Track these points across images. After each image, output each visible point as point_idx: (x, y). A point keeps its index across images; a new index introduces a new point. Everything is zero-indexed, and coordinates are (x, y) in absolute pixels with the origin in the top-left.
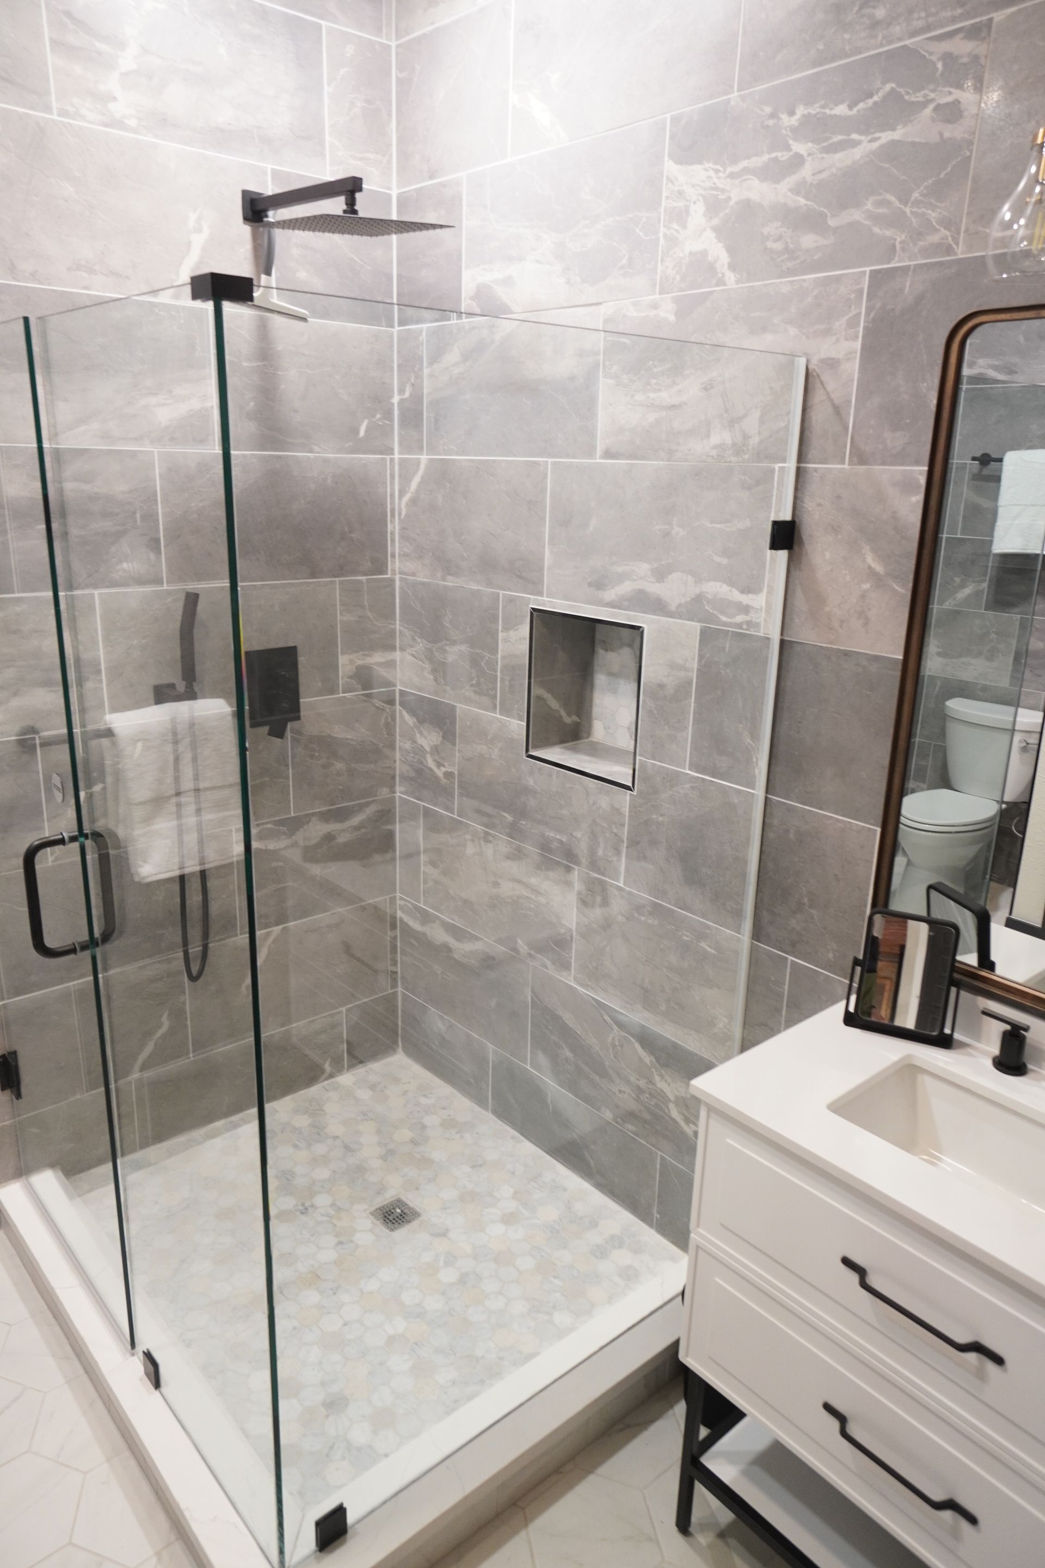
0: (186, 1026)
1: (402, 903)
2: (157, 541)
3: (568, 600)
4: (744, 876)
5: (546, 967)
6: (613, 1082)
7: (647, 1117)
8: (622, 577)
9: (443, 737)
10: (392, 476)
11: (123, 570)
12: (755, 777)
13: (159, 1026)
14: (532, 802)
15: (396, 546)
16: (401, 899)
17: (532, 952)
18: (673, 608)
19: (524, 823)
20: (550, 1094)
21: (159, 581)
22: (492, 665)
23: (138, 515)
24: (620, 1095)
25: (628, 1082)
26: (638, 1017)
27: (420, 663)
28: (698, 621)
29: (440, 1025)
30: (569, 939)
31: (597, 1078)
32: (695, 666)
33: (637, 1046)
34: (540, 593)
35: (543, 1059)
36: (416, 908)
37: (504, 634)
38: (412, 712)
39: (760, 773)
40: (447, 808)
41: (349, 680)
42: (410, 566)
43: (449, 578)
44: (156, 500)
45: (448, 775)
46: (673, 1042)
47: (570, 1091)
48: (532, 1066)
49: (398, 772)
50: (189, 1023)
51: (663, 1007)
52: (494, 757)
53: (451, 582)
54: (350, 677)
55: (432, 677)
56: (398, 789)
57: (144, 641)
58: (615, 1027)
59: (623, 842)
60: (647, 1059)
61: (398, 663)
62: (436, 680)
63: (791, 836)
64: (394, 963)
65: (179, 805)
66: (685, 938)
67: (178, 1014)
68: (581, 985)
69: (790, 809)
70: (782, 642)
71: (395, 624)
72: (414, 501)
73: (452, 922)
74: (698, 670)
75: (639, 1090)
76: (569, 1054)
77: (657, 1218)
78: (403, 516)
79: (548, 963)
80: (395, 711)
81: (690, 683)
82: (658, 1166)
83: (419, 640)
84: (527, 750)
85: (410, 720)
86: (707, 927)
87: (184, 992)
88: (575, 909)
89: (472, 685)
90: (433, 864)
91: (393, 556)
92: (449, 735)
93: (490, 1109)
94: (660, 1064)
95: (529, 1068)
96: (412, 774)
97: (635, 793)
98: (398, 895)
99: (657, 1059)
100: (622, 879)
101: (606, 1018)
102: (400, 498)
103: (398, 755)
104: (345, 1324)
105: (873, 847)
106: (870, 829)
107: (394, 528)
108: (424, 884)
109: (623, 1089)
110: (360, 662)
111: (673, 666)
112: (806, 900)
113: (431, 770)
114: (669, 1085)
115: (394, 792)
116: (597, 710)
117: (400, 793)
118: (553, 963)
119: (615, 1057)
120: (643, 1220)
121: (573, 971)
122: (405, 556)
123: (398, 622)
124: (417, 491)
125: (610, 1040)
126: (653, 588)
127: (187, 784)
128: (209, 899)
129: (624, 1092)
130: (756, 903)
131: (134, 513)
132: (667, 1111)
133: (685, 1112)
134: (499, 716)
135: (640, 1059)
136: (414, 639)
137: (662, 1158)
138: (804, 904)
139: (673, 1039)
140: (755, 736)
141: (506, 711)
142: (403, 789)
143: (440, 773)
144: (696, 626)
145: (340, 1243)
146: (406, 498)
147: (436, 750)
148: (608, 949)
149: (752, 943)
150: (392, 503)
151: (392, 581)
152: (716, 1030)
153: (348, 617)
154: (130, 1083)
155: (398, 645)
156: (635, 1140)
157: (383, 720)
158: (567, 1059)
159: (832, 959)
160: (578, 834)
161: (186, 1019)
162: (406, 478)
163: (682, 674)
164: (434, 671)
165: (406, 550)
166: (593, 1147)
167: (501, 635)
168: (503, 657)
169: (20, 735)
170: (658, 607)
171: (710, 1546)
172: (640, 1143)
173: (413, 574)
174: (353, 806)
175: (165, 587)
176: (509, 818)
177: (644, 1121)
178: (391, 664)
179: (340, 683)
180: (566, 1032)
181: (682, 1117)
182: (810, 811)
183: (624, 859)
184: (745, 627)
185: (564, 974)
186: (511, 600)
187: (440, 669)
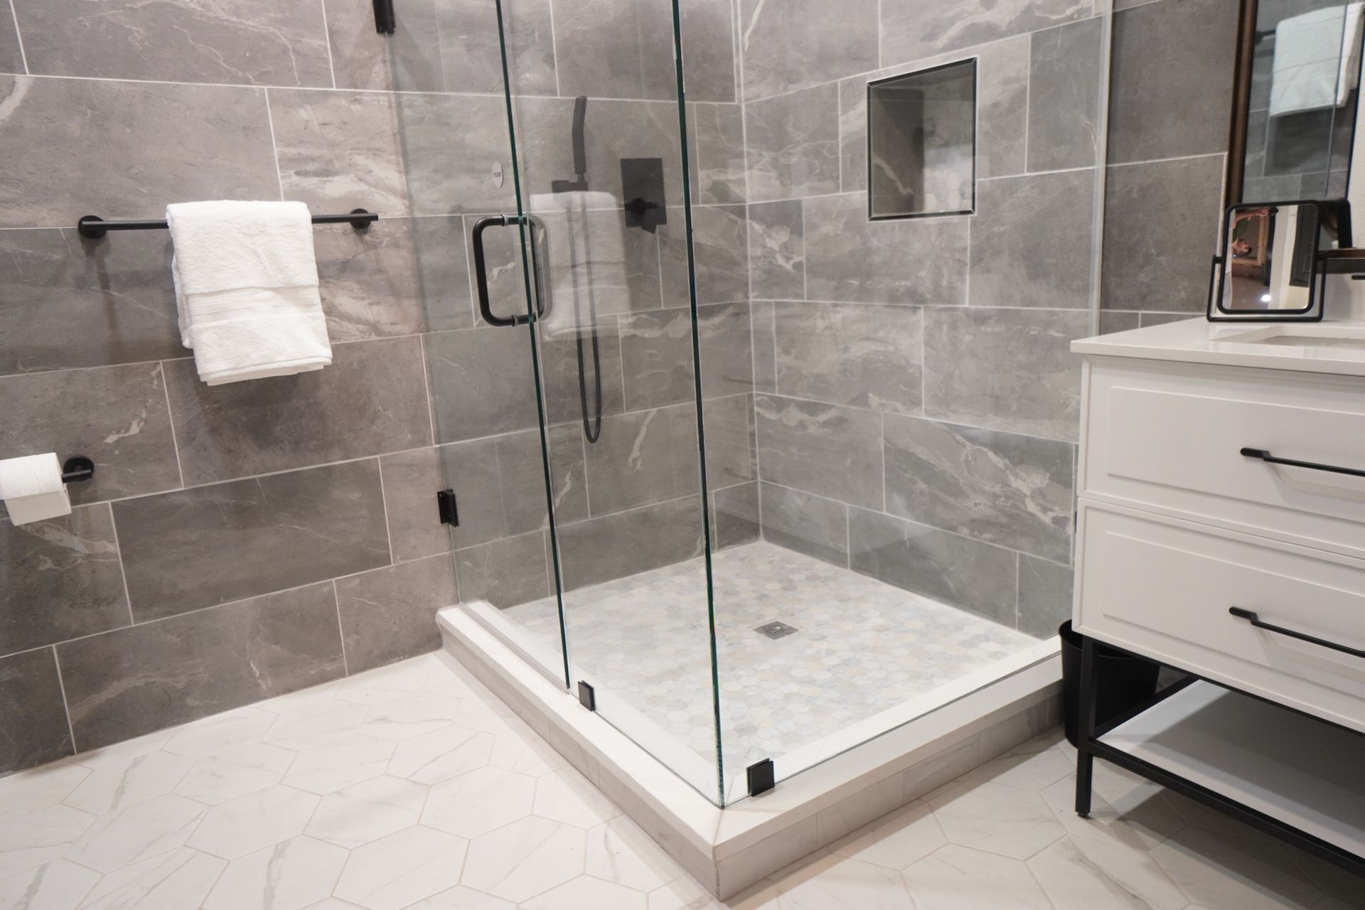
0: (584, 488)
1: (759, 398)
2: (552, 57)
3: (902, 62)
4: (1089, 252)
5: (896, 410)
6: (968, 497)
7: (1003, 520)
8: (952, 22)
9: (792, 233)
10: (736, 17)
11: (527, 80)
12: (1094, 152)
13: (564, 485)
14: (877, 259)
15: (741, 76)
16: (758, 395)
17: (884, 401)
18: (1004, 28)
19: (869, 282)
20: (906, 532)
21: (553, 92)
22: (833, 150)
23: (536, 34)
24: (976, 509)
25: (983, 492)
26: (992, 425)
27: (767, 173)
28: (1029, 30)
29: (799, 501)
30: (918, 375)
31: (952, 500)
32: (1029, 73)
33: (991, 454)
34: (876, 67)
35: (898, 500)
36: (772, 398)
37: (844, 117)
38: (761, 220)
39: (1099, 148)
40: (797, 296)
41: (707, 193)
42: (754, 90)
43: (791, 86)
44: (550, 22)
45: (798, 266)
46: (1027, 437)
47: (926, 521)
48: (888, 510)
49: (750, 280)
50: (587, 486)
51: (1014, 408)
52: (839, 232)
53: (792, 90)
54: (707, 190)
55: (778, 182)
56: (751, 295)
57: (543, 142)
58: (968, 444)
59: (966, 264)
60: (999, 461)
61: (747, 181)
62: (782, 183)
63: (1135, 195)
64: (754, 456)
65: (575, 274)
66: (1032, 333)
67: (578, 476)
68: (932, 415)
69: (1130, 170)
70: (1115, 16)
71: (743, 147)
72: (755, 32)
73: (806, 400)
74: (1032, 76)
75: (996, 496)
76: (922, 486)
77: (1019, 617)
78: (746, 49)
79: (899, 406)
80: (745, 225)
81: (1023, 91)
82: (1017, 566)
83: (765, 154)
84: (870, 214)
85: (759, 228)
86: (1054, 313)
87: (582, 458)
88: (923, 345)
89: (816, 175)
90: (786, 352)
91: (739, 86)
92: (797, 231)
93: (849, 565)
94: (1014, 464)
95: (884, 513)
96: (764, 277)
97: (976, 214)
98: (755, 392)
99: (1011, 459)
100: (967, 300)
101: (959, 438)
102: (743, 34)
103: (750, 265)
104: (745, 687)
105: (1221, 173)
106: (1215, 157)
107: (739, 61)
108: (778, 373)
109: (978, 501)
110: (715, 178)
111: (1007, 81)
112: (1153, 251)
113: (780, 266)
114: (1024, 481)
115: (748, 298)
116: (927, 185)
117: (754, 298)
118: (904, 404)
119: (969, 473)
120: (1005, 623)
121: (923, 406)
122: (750, 83)
123: (745, 145)
124: (759, 21)
125: (963, 458)
126: (985, 17)
127: (581, 258)
128: (601, 375)
129: (980, 504)
130: (1102, 272)
131: (533, 32)
132: (1023, 507)
133: (1042, 502)
134: (841, 194)
135: (995, 466)
136: (760, 155)
137: (1022, 556)
138: (1152, 255)
139: (1026, 435)
140: (1092, 114)
141: (848, 186)
142: (755, 294)
143: (789, 267)
144: (1028, 36)
145: (731, 644)
146: (748, 32)
147: (785, 247)
148: (957, 372)
149: (1101, 312)
150: (737, 39)
151: (739, 108)
152: (1069, 410)
153: (706, 138)
154: (542, 533)
155: (746, 165)
156: (992, 547)
157: (736, 232)
158: (922, 493)
159: (1185, 298)
160: (923, 274)
161: (584, 482)
162: (747, 16)
163: (1016, 86)
164: (780, 176)
165: (751, 78)
166: (951, 569)
167: (841, 119)
168: (844, 138)
169: (450, 213)
170: (990, 32)
171: (1111, 825)
172: (999, 549)
173: (758, 96)
174: (714, 306)
175: (559, 97)
176: (855, 283)
177: (1002, 525)
178: (741, 182)
179: (700, 195)
180: (919, 466)
181: (1039, 508)
182: (1152, 164)
183: (968, 277)
184: (1076, 16)
185: (916, 410)
186: (849, 84)
187: (784, 173)
